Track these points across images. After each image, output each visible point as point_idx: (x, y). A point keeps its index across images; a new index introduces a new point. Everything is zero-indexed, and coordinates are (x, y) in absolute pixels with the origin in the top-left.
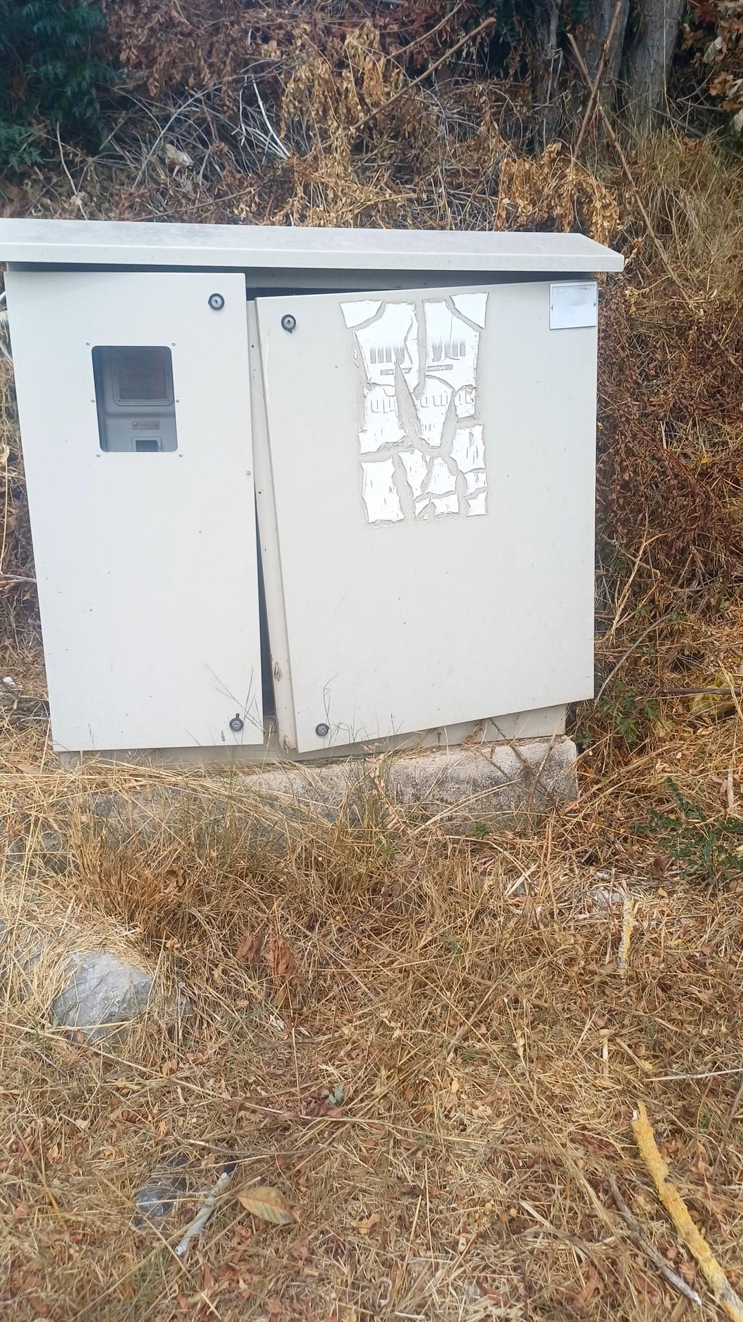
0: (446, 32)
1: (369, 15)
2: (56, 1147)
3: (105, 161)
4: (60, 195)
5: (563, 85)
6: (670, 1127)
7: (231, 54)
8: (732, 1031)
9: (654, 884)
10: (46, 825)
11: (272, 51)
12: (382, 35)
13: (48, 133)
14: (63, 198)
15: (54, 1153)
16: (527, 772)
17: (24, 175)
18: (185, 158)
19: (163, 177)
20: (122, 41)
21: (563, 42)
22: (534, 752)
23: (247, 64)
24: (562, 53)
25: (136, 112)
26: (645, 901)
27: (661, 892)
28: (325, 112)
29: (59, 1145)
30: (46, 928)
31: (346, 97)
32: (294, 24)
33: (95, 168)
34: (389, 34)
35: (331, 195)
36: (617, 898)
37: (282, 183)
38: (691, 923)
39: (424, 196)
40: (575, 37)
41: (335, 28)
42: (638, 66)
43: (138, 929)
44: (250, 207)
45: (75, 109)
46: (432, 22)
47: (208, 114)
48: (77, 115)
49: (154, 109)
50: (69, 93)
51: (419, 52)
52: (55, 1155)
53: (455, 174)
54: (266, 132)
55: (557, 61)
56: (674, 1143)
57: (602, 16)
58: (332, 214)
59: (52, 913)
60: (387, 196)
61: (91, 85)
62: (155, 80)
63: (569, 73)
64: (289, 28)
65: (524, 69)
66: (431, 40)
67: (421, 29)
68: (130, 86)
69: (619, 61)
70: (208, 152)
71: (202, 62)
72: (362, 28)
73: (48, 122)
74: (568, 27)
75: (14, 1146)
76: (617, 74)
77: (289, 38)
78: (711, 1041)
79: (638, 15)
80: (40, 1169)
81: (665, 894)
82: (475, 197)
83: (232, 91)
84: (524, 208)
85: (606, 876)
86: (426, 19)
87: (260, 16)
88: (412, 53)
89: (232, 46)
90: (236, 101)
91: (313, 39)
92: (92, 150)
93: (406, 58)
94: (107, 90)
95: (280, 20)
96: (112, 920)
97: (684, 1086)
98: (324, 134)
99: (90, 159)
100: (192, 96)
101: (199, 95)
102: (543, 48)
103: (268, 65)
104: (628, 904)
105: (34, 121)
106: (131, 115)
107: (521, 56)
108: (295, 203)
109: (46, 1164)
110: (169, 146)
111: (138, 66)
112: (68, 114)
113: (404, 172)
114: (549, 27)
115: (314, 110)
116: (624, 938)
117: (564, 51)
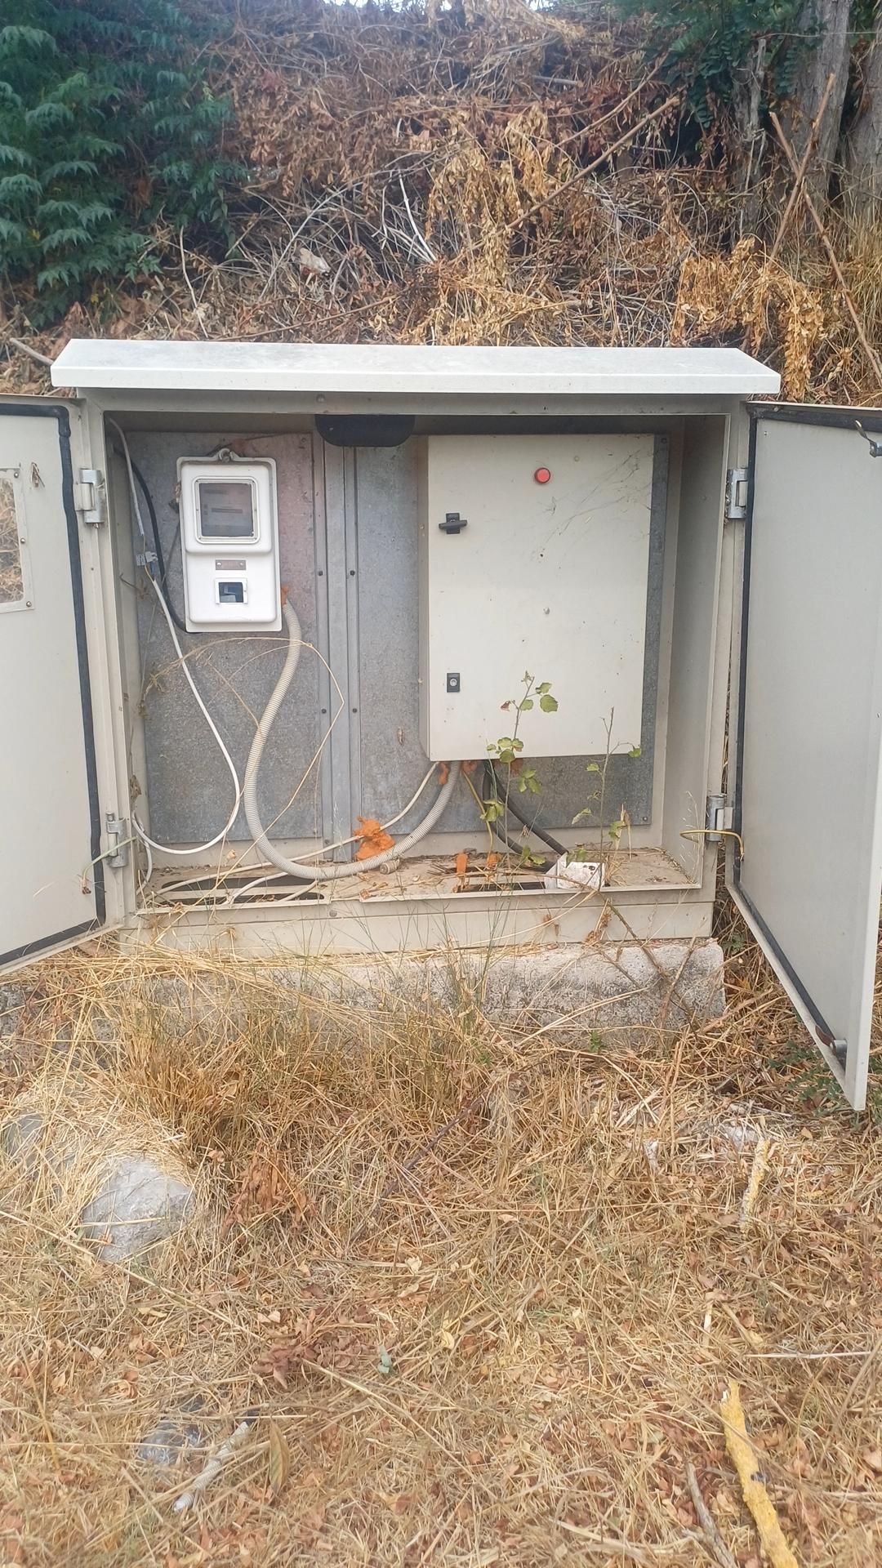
0: (628, 114)
1: (539, 97)
2: (63, 1375)
3: (233, 269)
4: (181, 307)
5: (766, 170)
6: (772, 1415)
7: (374, 147)
8: (864, 1307)
9: (797, 1122)
10: (97, 1011)
11: (422, 143)
12: (552, 121)
13: (172, 240)
14: (185, 310)
15: (60, 1381)
16: (662, 980)
17: (144, 285)
18: (321, 264)
19: (294, 285)
20: (256, 137)
21: (765, 122)
22: (671, 957)
23: (393, 157)
24: (764, 134)
25: (268, 214)
26: (783, 1141)
27: (805, 1133)
28: (479, 209)
29: (67, 1373)
30: (85, 1126)
31: (505, 192)
32: (451, 111)
33: (220, 276)
34: (560, 118)
35: (479, 304)
36: (751, 1136)
37: (425, 291)
38: (836, 1171)
39: (590, 303)
40: (780, 117)
41: (497, 115)
42: (860, 146)
43: (183, 1135)
44: (387, 318)
45: (201, 213)
46: (611, 103)
47: (346, 214)
48: (203, 218)
49: (288, 210)
50: (195, 196)
51: (594, 139)
52: (62, 1384)
53: (629, 276)
54: (411, 232)
55: (758, 143)
56: (774, 1434)
57: (814, 90)
58: (478, 325)
59: (93, 1110)
60: (543, 304)
61: (219, 186)
62: (290, 178)
63: (772, 158)
64: (444, 116)
65: (718, 155)
66: (611, 124)
67: (598, 112)
68: (263, 185)
69: (836, 140)
70: (346, 257)
71: (343, 157)
72: (526, 113)
73: (172, 227)
74: (772, 104)
75: (16, 1370)
76: (833, 157)
77: (445, 127)
78: (833, 1315)
79: (861, 87)
80: (41, 1398)
81: (810, 1136)
82: (650, 303)
83: (375, 188)
84: (707, 315)
85: (741, 1110)
86: (605, 100)
87: (412, 104)
88: (586, 139)
89: (376, 140)
90: (378, 198)
91: (471, 127)
92: (218, 256)
93: (579, 145)
94: (238, 191)
95: (434, 107)
96: (158, 1122)
97: (793, 1368)
98: (476, 234)
99: (215, 267)
100: (330, 194)
101: (338, 193)
102: (742, 129)
103: (418, 158)
104: (762, 1144)
105: (157, 226)
106: (262, 217)
107: (716, 139)
108: (438, 313)
109: (48, 1393)
110: (303, 251)
111: (273, 163)
112: (194, 217)
113: (567, 276)
114: (749, 104)
115: (465, 205)
116: (751, 1185)
117: (767, 129)
